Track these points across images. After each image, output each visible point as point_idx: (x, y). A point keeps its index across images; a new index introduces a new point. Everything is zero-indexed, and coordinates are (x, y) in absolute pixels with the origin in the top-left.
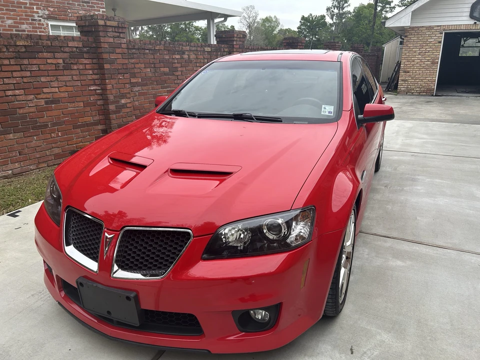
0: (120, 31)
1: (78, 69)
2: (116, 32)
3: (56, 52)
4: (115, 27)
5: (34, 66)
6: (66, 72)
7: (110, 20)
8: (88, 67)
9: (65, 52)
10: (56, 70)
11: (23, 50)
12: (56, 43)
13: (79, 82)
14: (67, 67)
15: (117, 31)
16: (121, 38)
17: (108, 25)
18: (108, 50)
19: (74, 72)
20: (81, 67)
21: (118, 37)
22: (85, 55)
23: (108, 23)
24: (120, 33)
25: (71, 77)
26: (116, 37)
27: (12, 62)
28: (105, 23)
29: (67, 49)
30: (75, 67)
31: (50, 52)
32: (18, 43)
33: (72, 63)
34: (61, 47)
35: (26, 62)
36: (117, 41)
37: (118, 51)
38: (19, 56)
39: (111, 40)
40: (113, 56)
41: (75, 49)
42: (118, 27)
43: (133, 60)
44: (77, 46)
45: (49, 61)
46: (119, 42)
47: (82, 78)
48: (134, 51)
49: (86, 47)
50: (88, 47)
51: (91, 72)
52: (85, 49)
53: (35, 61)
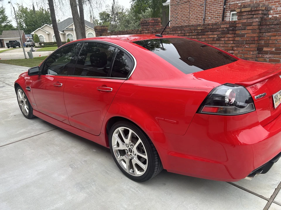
0: (253, 13)
1: (224, 40)
2: (250, 15)
3: (215, 32)
4: (249, 11)
5: (203, 39)
6: (217, 42)
7: (246, 7)
8: (230, 39)
9: (219, 31)
10: (213, 41)
11: (200, 31)
12: (215, 27)
13: (223, 48)
14: (218, 39)
15: (250, 13)
16: (254, 18)
17: (243, 11)
18: (241, 28)
19: (221, 42)
20: (226, 39)
21: (252, 18)
22: (230, 32)
23: (243, 10)
24: (253, 15)
25: (219, 45)
26: (250, 18)
27: (195, 37)
28: (241, 10)
29: (220, 30)
30: (223, 39)
31: (211, 32)
32: (198, 29)
33: (221, 37)
34: (217, 28)
35: (200, 37)
36: (249, 21)
37: (249, 28)
38: (198, 34)
39: (245, 21)
40: (243, 32)
41: (225, 29)
42: (251, 11)
43: (270, 34)
44: (225, 27)
45: (210, 36)
46: (252, 21)
47: (226, 45)
48: (273, 26)
49: (232, 27)
50: (233, 27)
51: (232, 42)
52: (231, 28)
53: (204, 37)
